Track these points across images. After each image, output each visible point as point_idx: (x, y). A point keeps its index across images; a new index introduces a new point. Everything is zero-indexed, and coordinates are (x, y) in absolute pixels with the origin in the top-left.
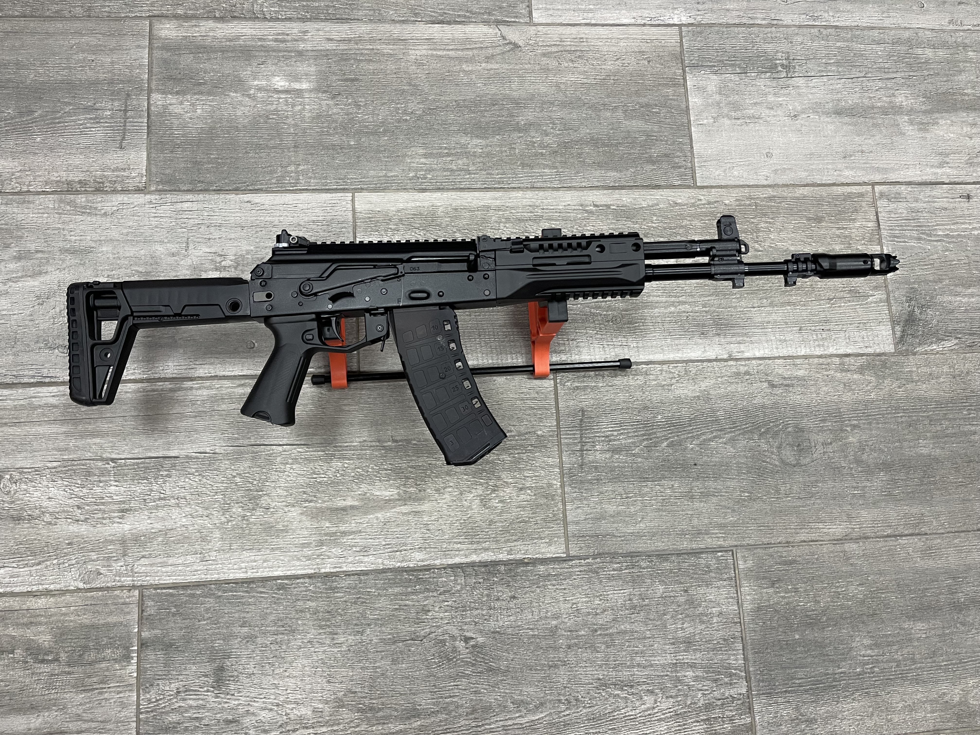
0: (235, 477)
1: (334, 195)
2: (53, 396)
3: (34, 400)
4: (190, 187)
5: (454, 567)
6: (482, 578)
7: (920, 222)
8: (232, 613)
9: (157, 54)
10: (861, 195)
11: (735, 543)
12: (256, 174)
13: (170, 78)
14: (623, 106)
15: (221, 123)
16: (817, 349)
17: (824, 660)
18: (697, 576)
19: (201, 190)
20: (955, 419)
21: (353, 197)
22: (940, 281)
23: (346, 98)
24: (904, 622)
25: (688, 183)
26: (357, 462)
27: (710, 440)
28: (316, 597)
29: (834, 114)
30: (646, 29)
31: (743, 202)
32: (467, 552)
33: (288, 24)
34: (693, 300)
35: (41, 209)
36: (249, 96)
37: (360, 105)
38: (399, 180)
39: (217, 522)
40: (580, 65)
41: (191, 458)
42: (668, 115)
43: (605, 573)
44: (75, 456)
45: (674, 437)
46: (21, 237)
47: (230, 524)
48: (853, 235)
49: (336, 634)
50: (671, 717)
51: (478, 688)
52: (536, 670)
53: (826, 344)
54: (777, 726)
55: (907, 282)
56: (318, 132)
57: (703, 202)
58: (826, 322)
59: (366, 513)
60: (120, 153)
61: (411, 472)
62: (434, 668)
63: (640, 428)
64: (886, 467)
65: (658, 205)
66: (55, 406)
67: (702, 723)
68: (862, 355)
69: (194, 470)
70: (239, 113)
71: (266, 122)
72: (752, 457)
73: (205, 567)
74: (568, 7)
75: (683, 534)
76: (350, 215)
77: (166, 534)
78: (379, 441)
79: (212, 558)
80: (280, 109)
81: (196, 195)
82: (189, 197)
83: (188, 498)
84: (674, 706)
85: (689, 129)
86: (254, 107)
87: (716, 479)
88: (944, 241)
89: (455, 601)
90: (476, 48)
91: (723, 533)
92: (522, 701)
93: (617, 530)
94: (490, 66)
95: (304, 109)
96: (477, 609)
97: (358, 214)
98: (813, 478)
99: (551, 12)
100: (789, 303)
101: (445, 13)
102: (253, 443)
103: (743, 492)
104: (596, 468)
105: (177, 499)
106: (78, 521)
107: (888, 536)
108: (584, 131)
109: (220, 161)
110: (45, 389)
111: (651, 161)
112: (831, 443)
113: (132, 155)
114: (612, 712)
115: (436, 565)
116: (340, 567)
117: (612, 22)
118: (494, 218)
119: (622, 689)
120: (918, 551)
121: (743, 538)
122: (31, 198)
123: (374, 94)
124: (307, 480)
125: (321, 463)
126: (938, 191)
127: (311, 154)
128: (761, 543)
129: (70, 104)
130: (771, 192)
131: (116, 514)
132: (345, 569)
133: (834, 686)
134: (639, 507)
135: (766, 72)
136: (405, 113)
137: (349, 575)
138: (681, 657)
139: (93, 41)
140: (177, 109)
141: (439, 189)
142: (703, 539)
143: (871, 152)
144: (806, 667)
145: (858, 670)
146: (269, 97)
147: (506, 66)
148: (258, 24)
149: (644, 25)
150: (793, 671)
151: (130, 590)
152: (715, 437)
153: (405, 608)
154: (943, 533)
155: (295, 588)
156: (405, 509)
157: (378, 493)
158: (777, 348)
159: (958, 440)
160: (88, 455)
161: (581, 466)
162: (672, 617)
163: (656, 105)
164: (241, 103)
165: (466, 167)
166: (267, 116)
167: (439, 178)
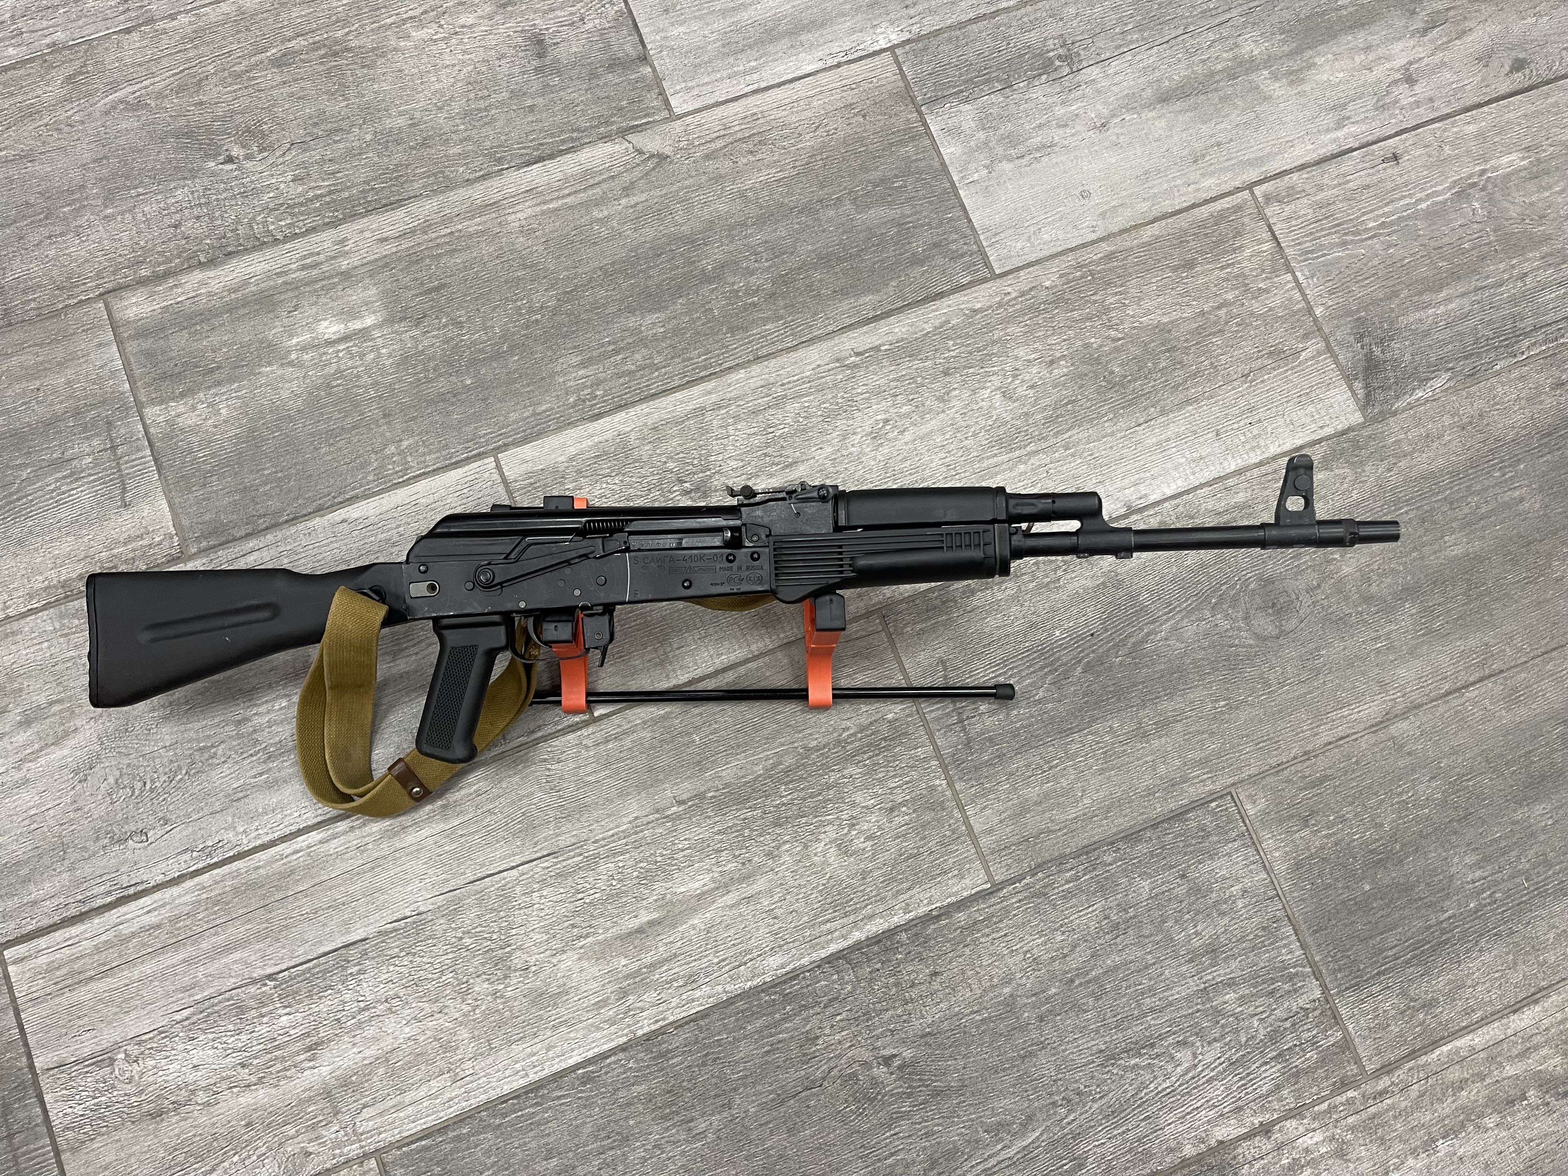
0: (461, 939)
1: (467, 468)
2: (149, 912)
3: (121, 927)
4: (249, 529)
5: (830, 960)
6: (879, 961)
7: (1337, 219)
8: (525, 1144)
9: (132, 347)
10: (1238, 208)
11: (1231, 781)
12: (341, 475)
13: (164, 377)
14: (849, 194)
15: (264, 418)
16: (1252, 454)
17: (1417, 908)
18: (1191, 849)
19: (267, 528)
20: (1486, 489)
21: (497, 461)
22: (1395, 294)
23: (437, 317)
24: (1515, 811)
25: (980, 275)
26: (635, 854)
27: (1143, 641)
28: (643, 1075)
29: (1159, 102)
30: (843, 70)
31: (1071, 276)
32: (844, 932)
33: (314, 238)
34: (1047, 444)
35: (35, 638)
36: (291, 364)
37: (461, 323)
38: (557, 413)
39: (457, 1015)
40: (764, 154)
41: (386, 933)
42: (919, 184)
43: (1056, 891)
44: (212, 990)
45: (1088, 654)
46: (20, 690)
47: (477, 1011)
48: (1247, 271)
49: (691, 1121)
50: (1225, 1071)
51: (927, 1127)
52: (1004, 1070)
53: (1262, 443)
54: (1384, 1029)
55: (1349, 313)
56: (411, 383)
57: (1014, 295)
58: (1251, 410)
59: (674, 926)
60: (126, 515)
61: (721, 841)
62: (853, 1121)
63: (1034, 659)
64: (1409, 592)
65: (948, 322)
66: (158, 926)
67: (1273, 1064)
68: (1319, 441)
69: (397, 950)
70: (285, 394)
71: (330, 394)
72: (1212, 646)
73: (463, 1090)
74: (719, 75)
75: (1150, 793)
76: (501, 489)
77: (387, 1060)
78: (657, 811)
79: (468, 1073)
80: (343, 367)
81: (262, 538)
82: (252, 544)
83: (401, 994)
84: (1223, 1053)
85: (957, 195)
86: (304, 377)
87: (1171, 696)
88: (1381, 234)
89: (850, 1010)
90: (604, 180)
91: (1208, 772)
92: (999, 1124)
93: (1052, 821)
94: (633, 200)
95: (379, 355)
96: (887, 1010)
97: (513, 484)
98: (1312, 646)
99: (696, 92)
100: (1188, 402)
101: (541, 144)
102: (472, 878)
103: (1216, 701)
104: (990, 739)
105: (386, 1001)
106: (249, 1086)
107: (1448, 693)
108: (804, 249)
109: (279, 475)
110: (133, 906)
111: (916, 261)
112: (1319, 586)
113: (145, 510)
114: (1137, 1094)
115: (804, 966)
116: (664, 1019)
117: (790, 77)
118: (715, 422)
119: (1141, 1055)
120: (1499, 701)
121: (1240, 769)
122: (15, 626)
123: (476, 299)
124: (571, 907)
125: (582, 874)
126: (1348, 164)
127: (414, 419)
128: (1267, 767)
129: (26, 466)
130: (1106, 248)
131: (302, 1057)
132: (671, 1019)
133: (1446, 942)
134: (1073, 777)
135: (1040, 75)
136: (531, 311)
137: (681, 1026)
138: (1210, 977)
139: (29, 359)
140: (190, 420)
141: (620, 407)
142: (1183, 791)
143: (1231, 140)
144: (1395, 927)
145: (1472, 905)
146: (321, 356)
147: (658, 192)
148: (269, 253)
149: (839, 65)
150: (1378, 939)
151: (362, 1162)
152: (1148, 634)
153: (780, 1046)
154: (1526, 662)
155: (607, 1073)
156: (730, 899)
157: (682, 889)
158: (1194, 474)
159: (1500, 518)
160: (231, 982)
161: (968, 744)
162: (1176, 922)
163: (896, 176)
164: (282, 377)
165: (648, 361)
166: (328, 385)
167: (614, 391)
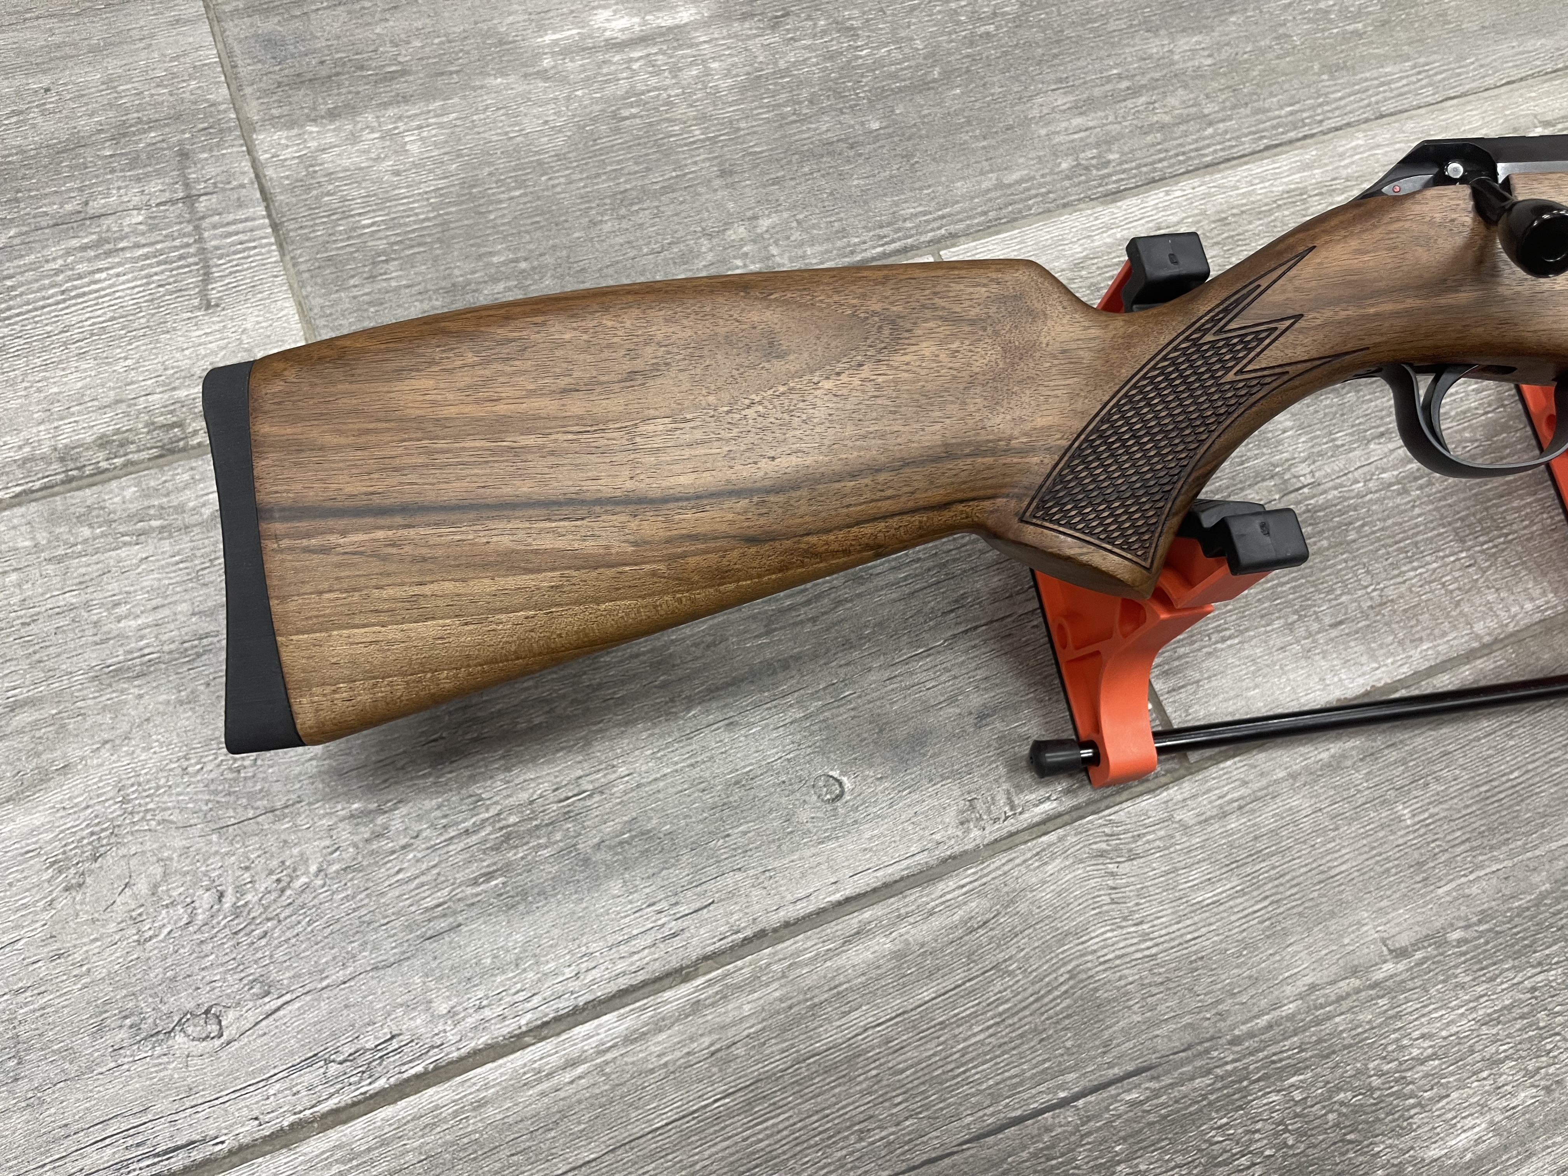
9: (238, 28)
13: (298, 81)
15: (490, 164)
23: (809, 18)
36: (543, 75)
37: (852, 28)
38: (1040, 186)
56: (768, 121)
61: (1495, 1039)
70: (531, 126)
71: (617, 130)
78: (1354, 972)
80: (640, 87)
86: (568, 98)
95: (707, 72)
102: (977, 1129)
109: (523, 265)
113: (250, 316)
127: (776, 182)
136: (976, 18)
140: (347, 158)
141: (1154, 181)
146: (600, 66)
164: (526, 97)
165: (1193, 110)
166: (614, 115)
167: (1139, 154)
